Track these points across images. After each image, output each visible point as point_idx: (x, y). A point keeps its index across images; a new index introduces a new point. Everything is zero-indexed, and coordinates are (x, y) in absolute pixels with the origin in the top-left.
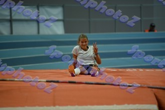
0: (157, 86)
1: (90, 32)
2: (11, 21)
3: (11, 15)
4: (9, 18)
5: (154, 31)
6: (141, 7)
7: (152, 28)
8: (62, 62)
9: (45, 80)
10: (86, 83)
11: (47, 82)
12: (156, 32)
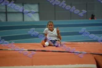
0: (96, 53)
1: (55, 20)
2: (6, 13)
3: (6, 9)
4: (5, 11)
5: (94, 19)
6: (87, 4)
7: (93, 17)
8: (38, 38)
9: (27, 50)
10: (52, 51)
11: (28, 50)
12: (95, 19)
